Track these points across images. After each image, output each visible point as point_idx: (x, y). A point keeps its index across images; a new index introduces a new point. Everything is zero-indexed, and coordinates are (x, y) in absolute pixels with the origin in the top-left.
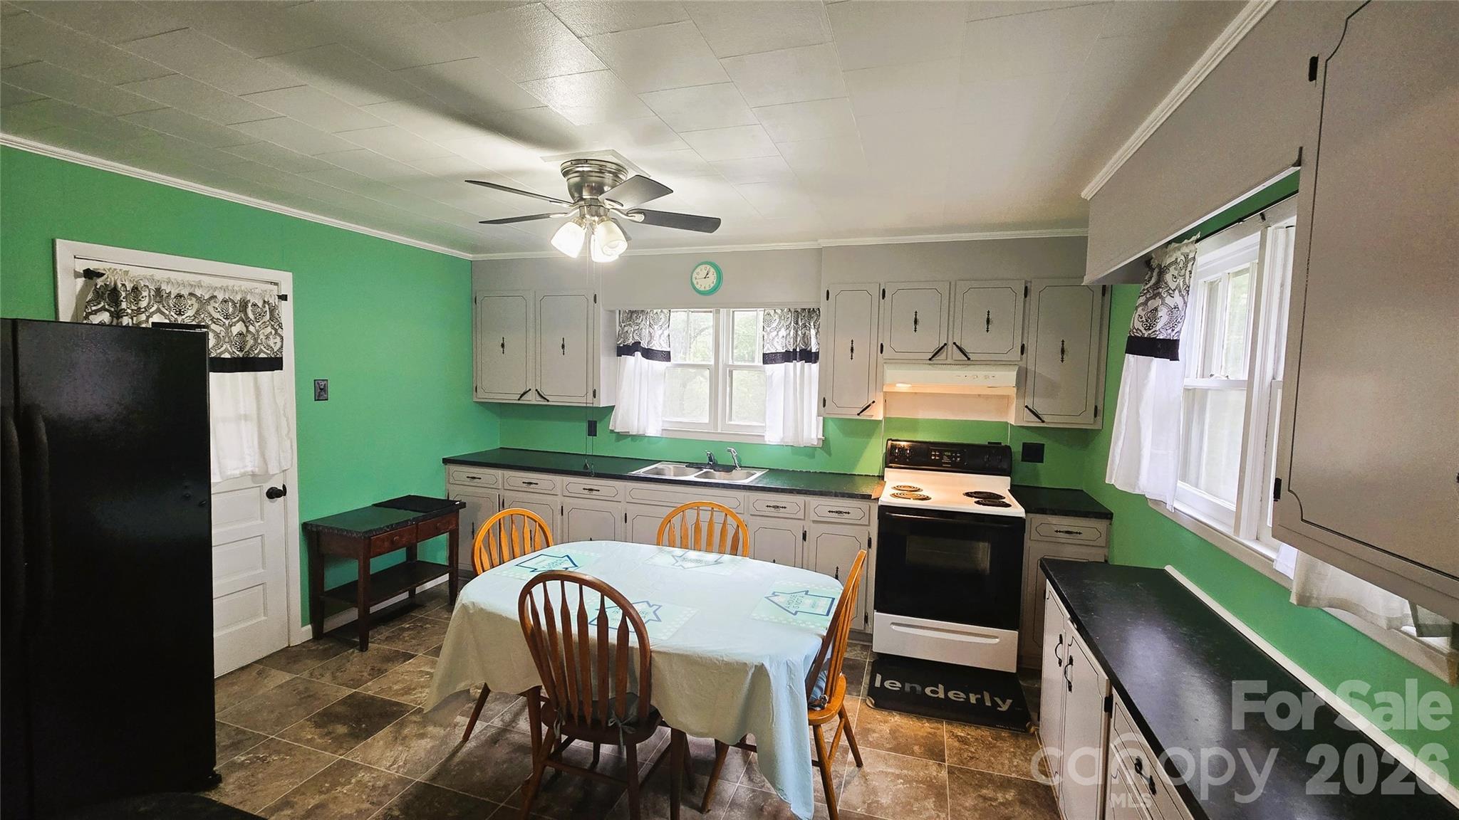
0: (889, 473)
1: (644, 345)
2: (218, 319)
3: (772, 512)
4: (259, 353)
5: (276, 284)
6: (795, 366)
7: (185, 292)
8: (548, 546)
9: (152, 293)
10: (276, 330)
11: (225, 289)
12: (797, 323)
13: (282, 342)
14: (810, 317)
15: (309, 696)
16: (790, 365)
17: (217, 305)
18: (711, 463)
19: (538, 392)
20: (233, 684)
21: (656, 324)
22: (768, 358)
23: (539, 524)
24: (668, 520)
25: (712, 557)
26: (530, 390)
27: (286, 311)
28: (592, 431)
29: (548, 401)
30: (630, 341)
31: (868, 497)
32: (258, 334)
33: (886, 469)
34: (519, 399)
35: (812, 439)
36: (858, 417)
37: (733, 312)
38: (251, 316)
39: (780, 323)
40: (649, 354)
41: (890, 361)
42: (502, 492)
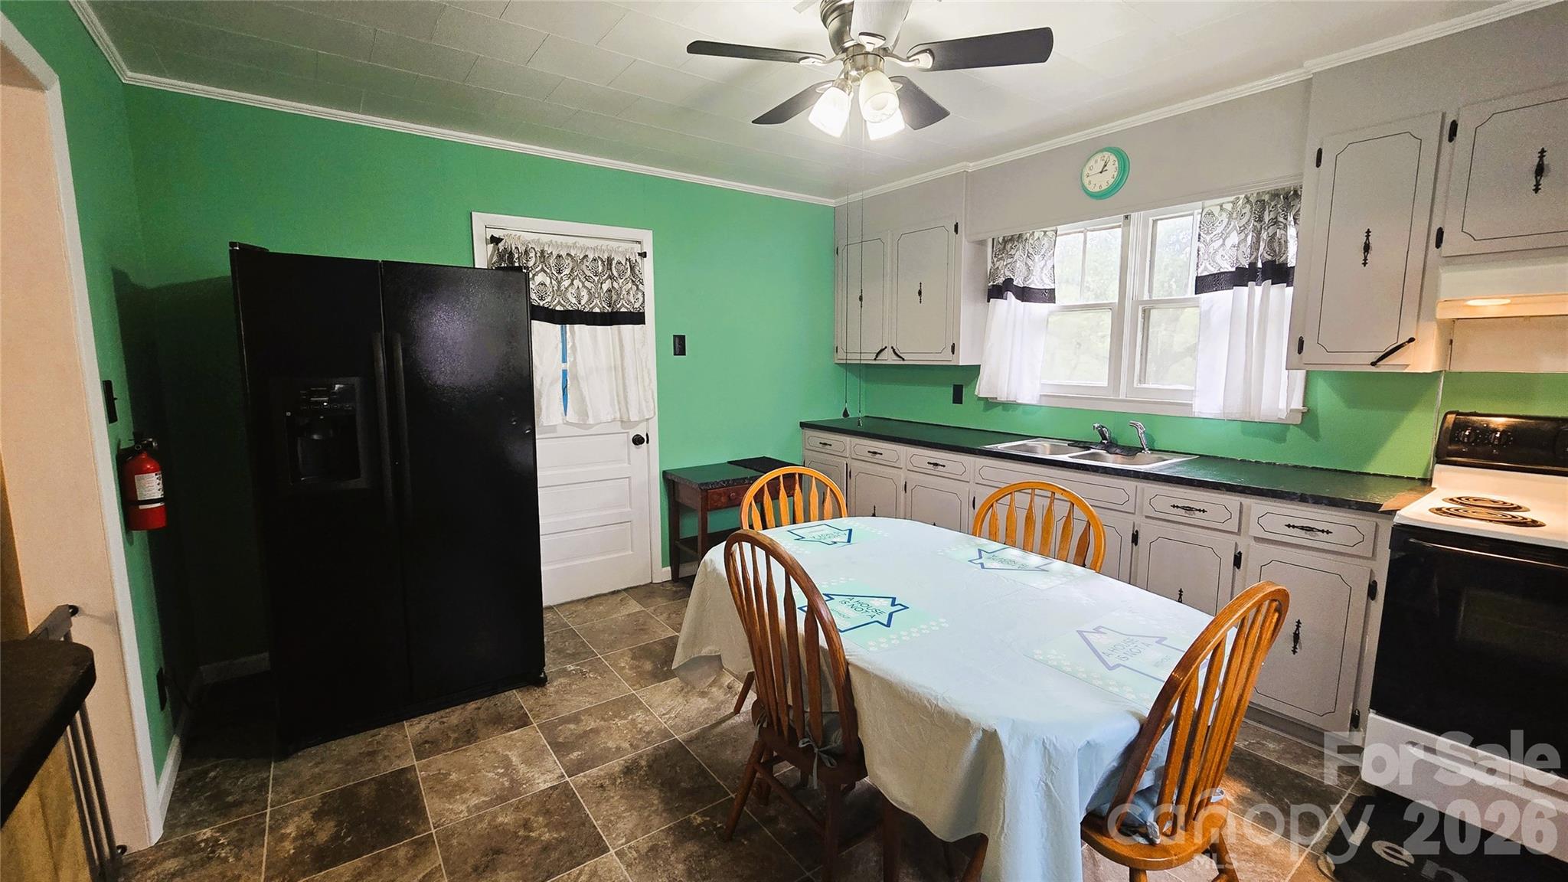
0: (1441, 471)
1: (1018, 282)
2: (589, 276)
3: (1181, 516)
4: (620, 308)
5: (640, 243)
6: (1251, 295)
7: (563, 254)
8: (841, 517)
9: (538, 255)
10: (637, 286)
11: (594, 249)
12: (1260, 219)
13: (644, 297)
14: (1288, 207)
15: (642, 629)
16: (1243, 291)
17: (588, 264)
18: (1105, 442)
19: (894, 350)
20: (601, 604)
21: (1038, 252)
22: (1204, 284)
23: (831, 490)
24: (990, 505)
25: (1035, 560)
26: (886, 347)
27: (647, 268)
28: (958, 398)
29: (903, 360)
30: (1000, 280)
31: (1373, 508)
32: (621, 290)
33: (1438, 466)
34: (875, 359)
35: (1280, 410)
36: (1373, 369)
37: (1155, 222)
38: (615, 274)
39: (1229, 224)
40: (1025, 294)
41: (1452, 259)
42: (849, 461)
